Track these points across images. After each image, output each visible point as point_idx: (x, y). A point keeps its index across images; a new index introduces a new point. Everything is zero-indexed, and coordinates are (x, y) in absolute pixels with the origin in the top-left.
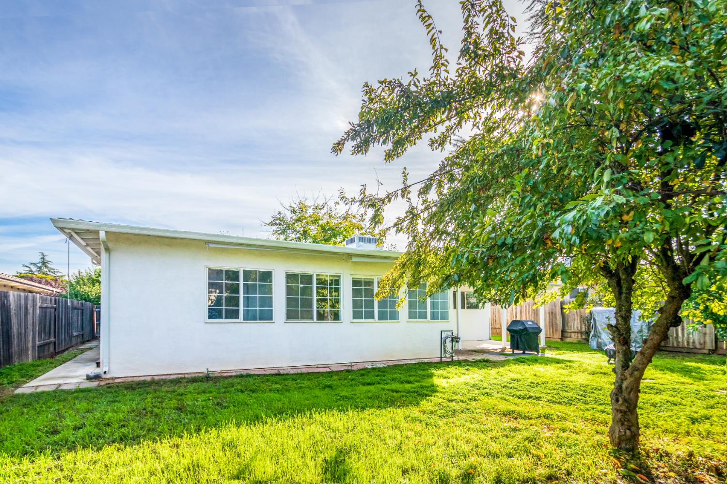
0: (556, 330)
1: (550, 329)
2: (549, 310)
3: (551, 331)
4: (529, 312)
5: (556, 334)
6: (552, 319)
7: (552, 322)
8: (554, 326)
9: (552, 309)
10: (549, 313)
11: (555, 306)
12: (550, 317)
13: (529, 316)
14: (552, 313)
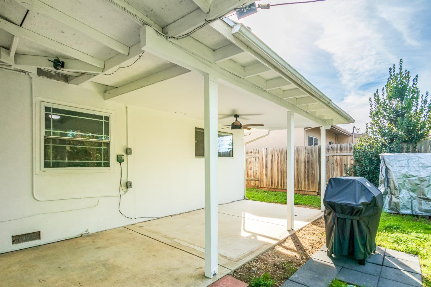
0: (313, 182)
1: (305, 181)
2: (305, 159)
3: (307, 183)
4: (281, 161)
5: (313, 187)
6: (308, 169)
7: (308, 172)
8: (310, 178)
9: (309, 158)
10: (305, 162)
11: (312, 153)
12: (305, 167)
13: (281, 165)
14: (308, 162)
